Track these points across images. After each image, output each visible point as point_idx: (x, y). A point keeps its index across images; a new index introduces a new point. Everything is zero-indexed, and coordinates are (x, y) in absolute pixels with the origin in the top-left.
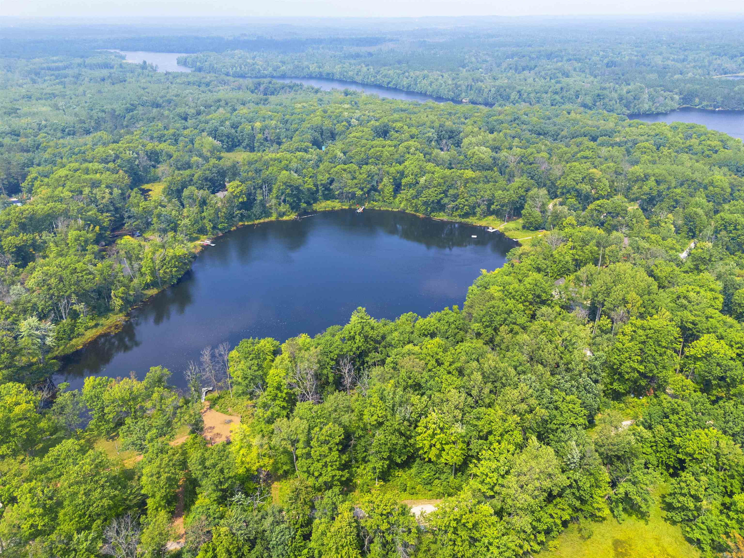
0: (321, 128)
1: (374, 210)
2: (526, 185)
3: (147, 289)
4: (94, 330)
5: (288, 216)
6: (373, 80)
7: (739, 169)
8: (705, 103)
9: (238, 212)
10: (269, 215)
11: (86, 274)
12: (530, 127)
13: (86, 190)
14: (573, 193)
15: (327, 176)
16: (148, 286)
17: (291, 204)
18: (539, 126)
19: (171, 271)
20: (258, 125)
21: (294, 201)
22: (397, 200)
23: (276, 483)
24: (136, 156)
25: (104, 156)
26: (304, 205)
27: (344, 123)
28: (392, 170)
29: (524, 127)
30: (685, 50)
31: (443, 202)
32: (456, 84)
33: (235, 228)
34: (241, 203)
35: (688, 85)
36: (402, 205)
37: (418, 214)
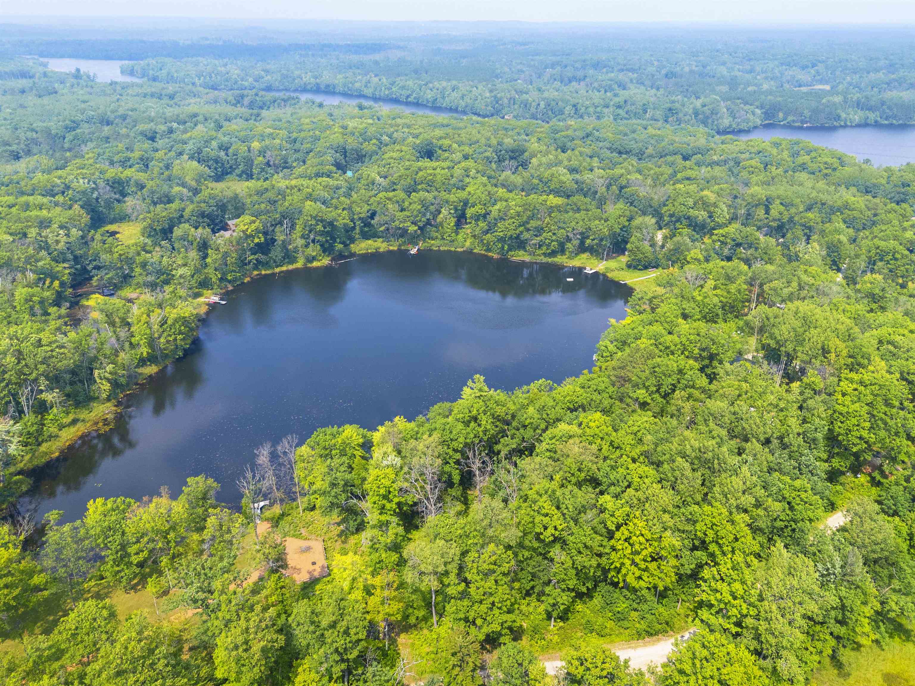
0: (344, 148)
1: (431, 250)
2: (628, 213)
3: (142, 366)
4: (73, 429)
5: (320, 261)
6: (387, 92)
7: (869, 189)
8: (790, 118)
9: (252, 257)
10: (293, 260)
11: (57, 347)
12: (608, 145)
13: (33, 232)
14: (684, 222)
15: (366, 208)
16: (142, 362)
17: (322, 246)
18: (618, 143)
19: (175, 339)
20: (256, 145)
21: (327, 241)
22: (460, 236)
23: (403, 636)
24: (93, 186)
25: (49, 186)
26: (341, 246)
27: (374, 141)
28: (452, 198)
29: (601, 144)
30: (750, 60)
31: (523, 237)
32: (495, 97)
33: (248, 279)
34: (257, 244)
35: (769, 97)
36: (468, 244)
37: (490, 254)
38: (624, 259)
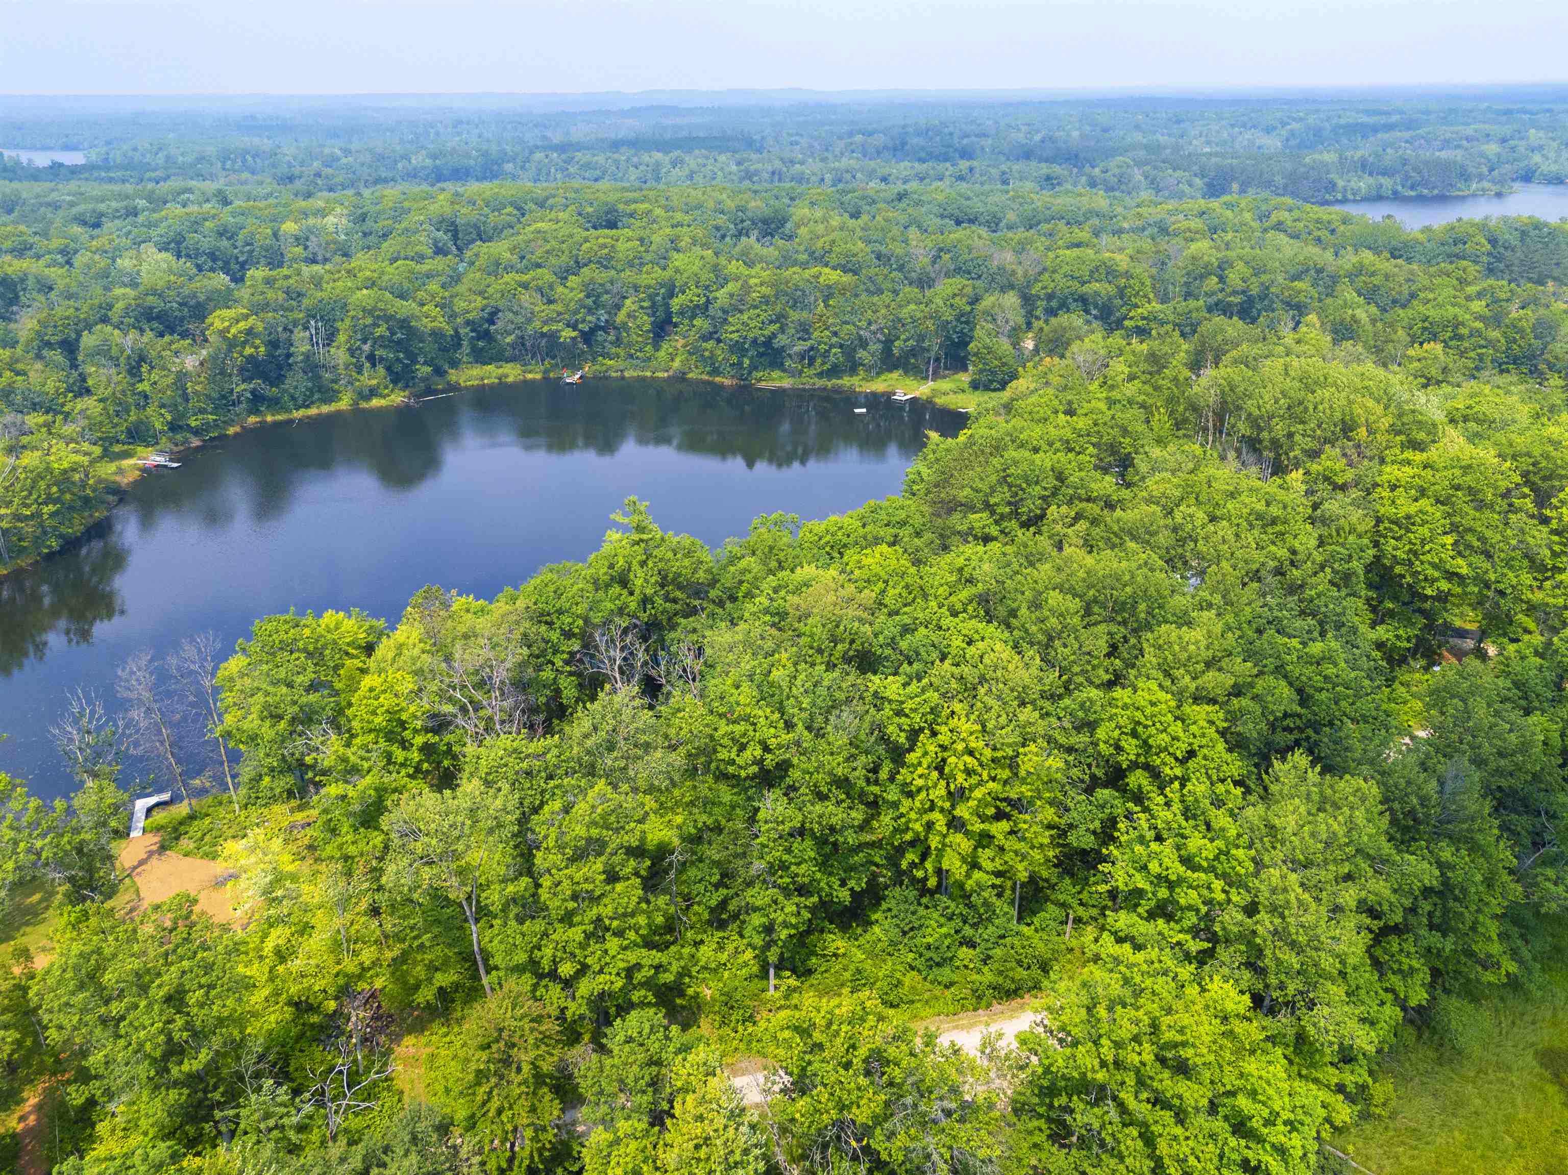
0: (453, 223)
1: (607, 378)
5: (384, 397)
8: (1251, 191)
9: (243, 387)
10: (330, 395)
15: (479, 302)
17: (388, 369)
20: (289, 227)
21: (398, 360)
22: (662, 354)
26: (428, 370)
27: (509, 209)
28: (645, 279)
31: (776, 343)
33: (238, 429)
35: (1214, 161)
36: (676, 364)
37: (718, 379)
38: (964, 378)
